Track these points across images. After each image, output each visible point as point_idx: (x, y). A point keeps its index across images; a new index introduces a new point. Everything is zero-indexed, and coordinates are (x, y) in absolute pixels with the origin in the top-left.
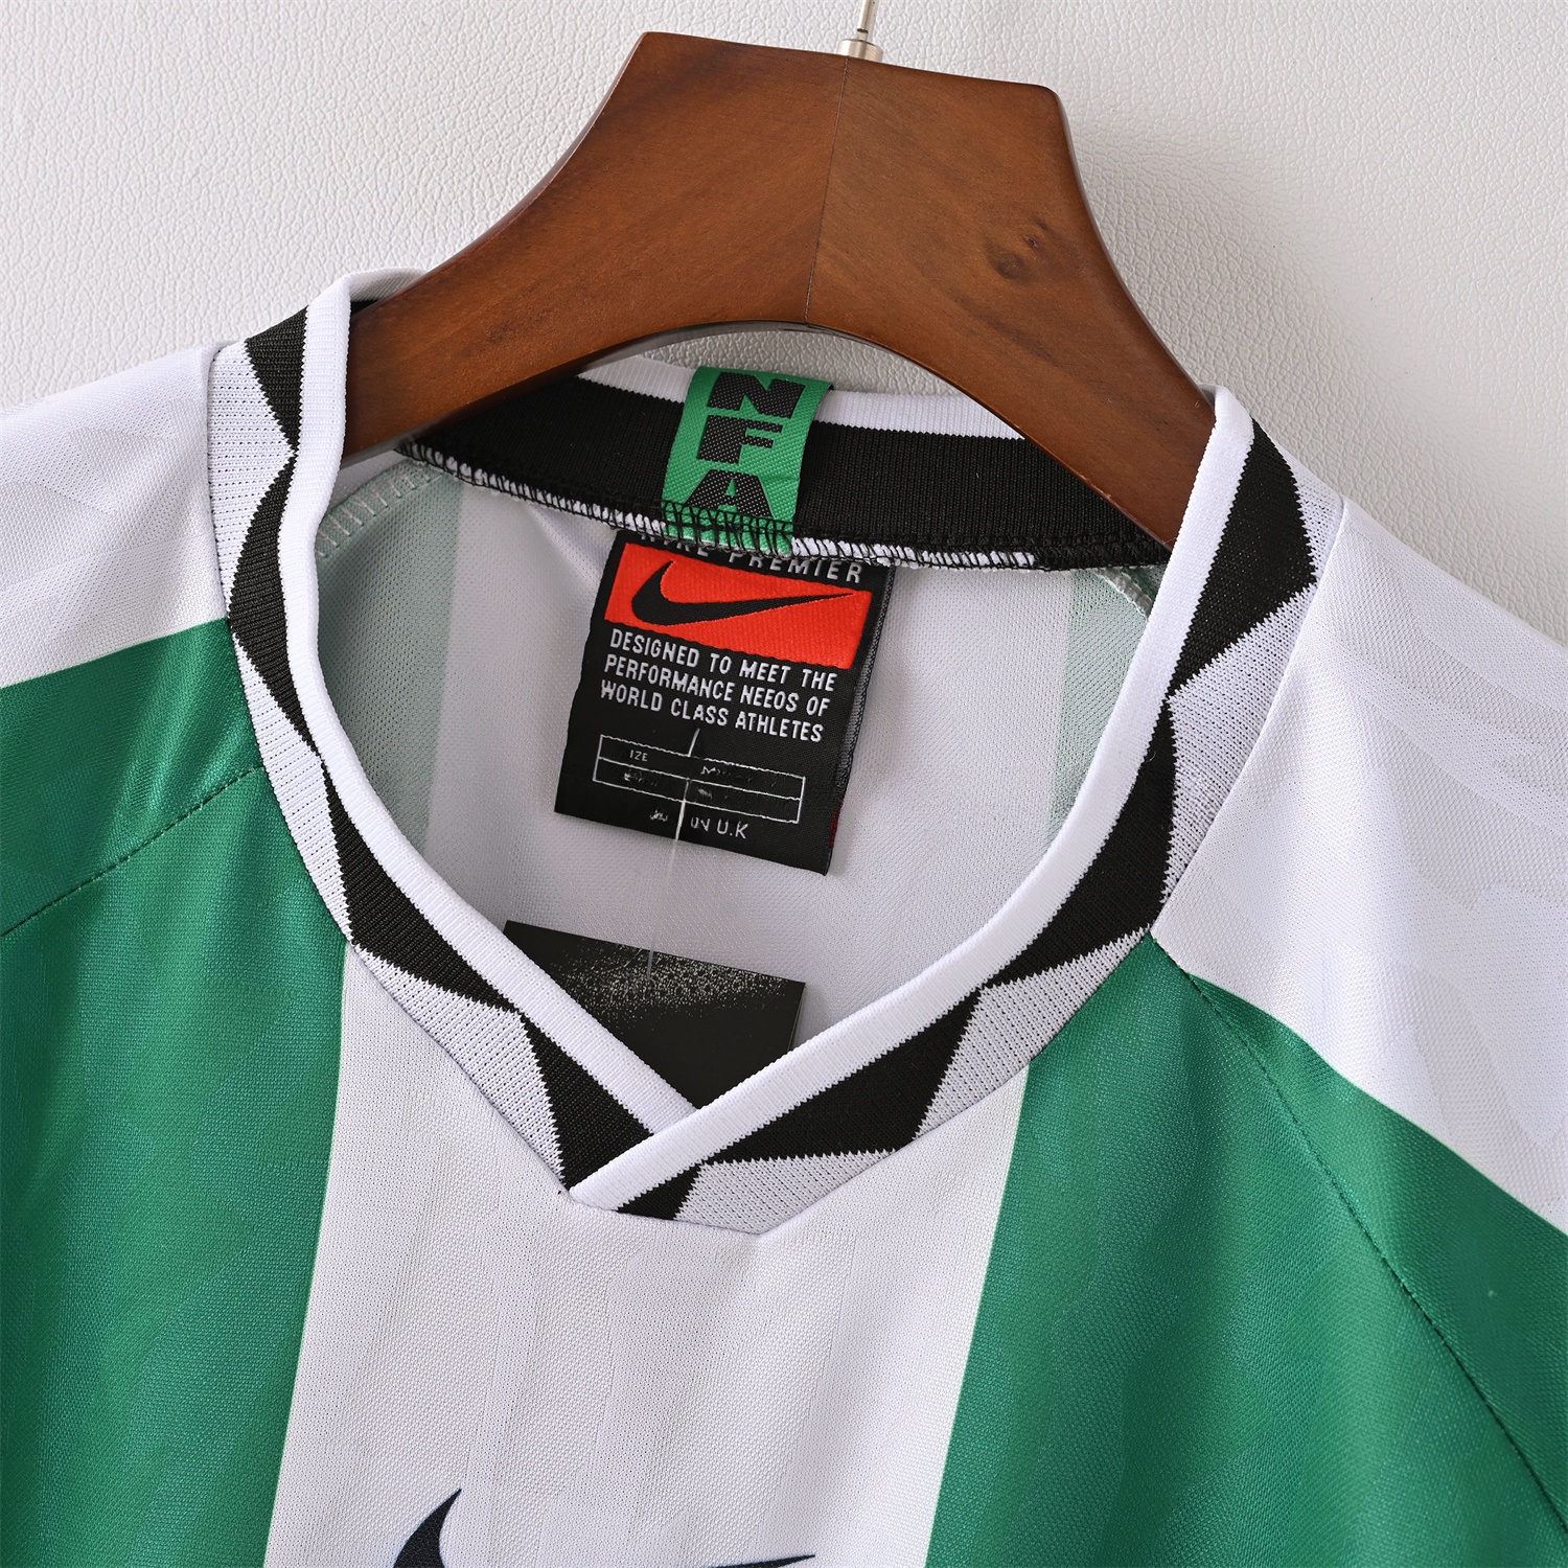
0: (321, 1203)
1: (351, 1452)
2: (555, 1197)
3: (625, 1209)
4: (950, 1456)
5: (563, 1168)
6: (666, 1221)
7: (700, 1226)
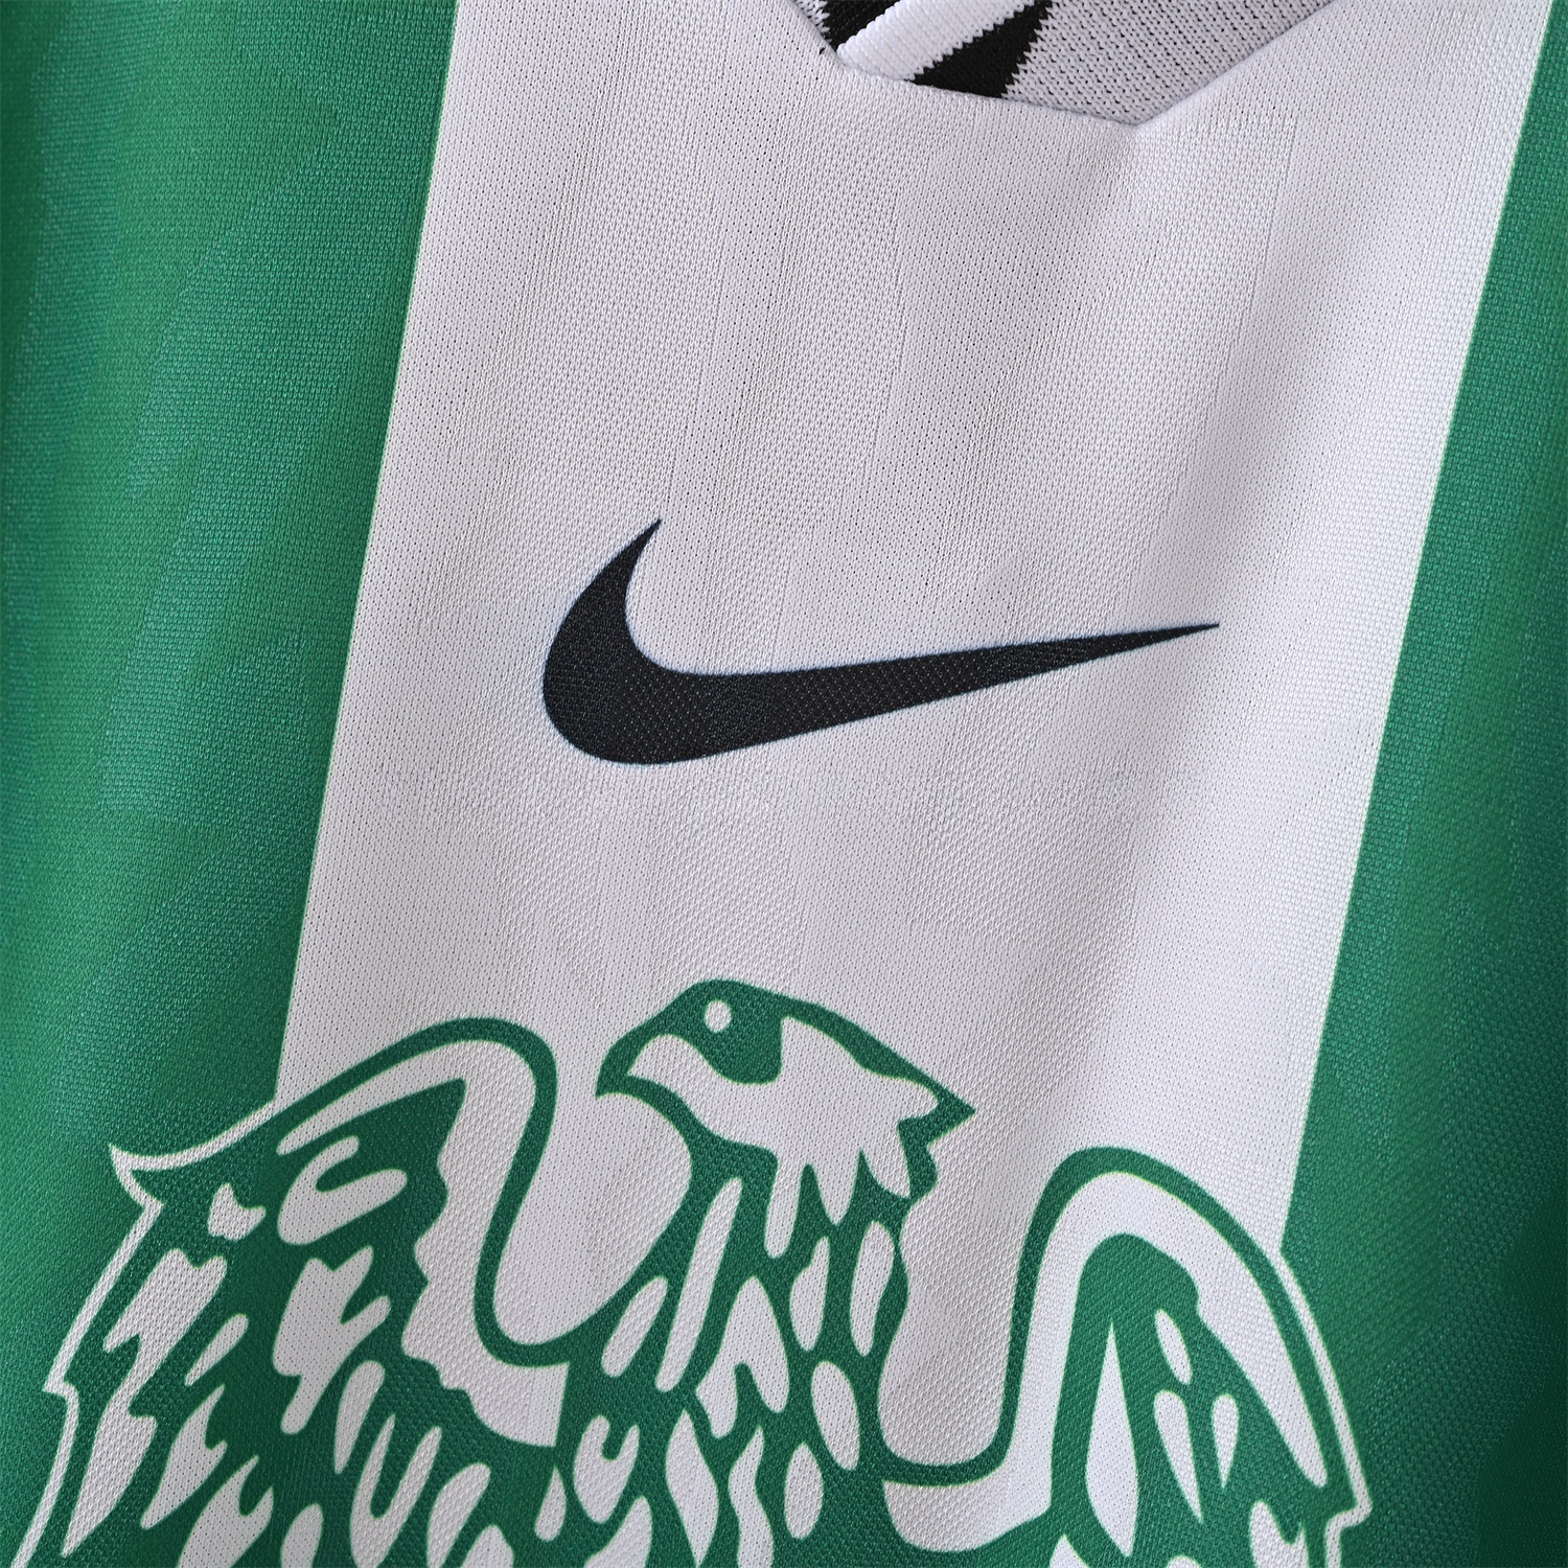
0: (442, 74)
1: (488, 462)
2: (814, 58)
3: (928, 78)
4: (1449, 452)
5: (826, 15)
6: (991, 100)
7: (1044, 109)
